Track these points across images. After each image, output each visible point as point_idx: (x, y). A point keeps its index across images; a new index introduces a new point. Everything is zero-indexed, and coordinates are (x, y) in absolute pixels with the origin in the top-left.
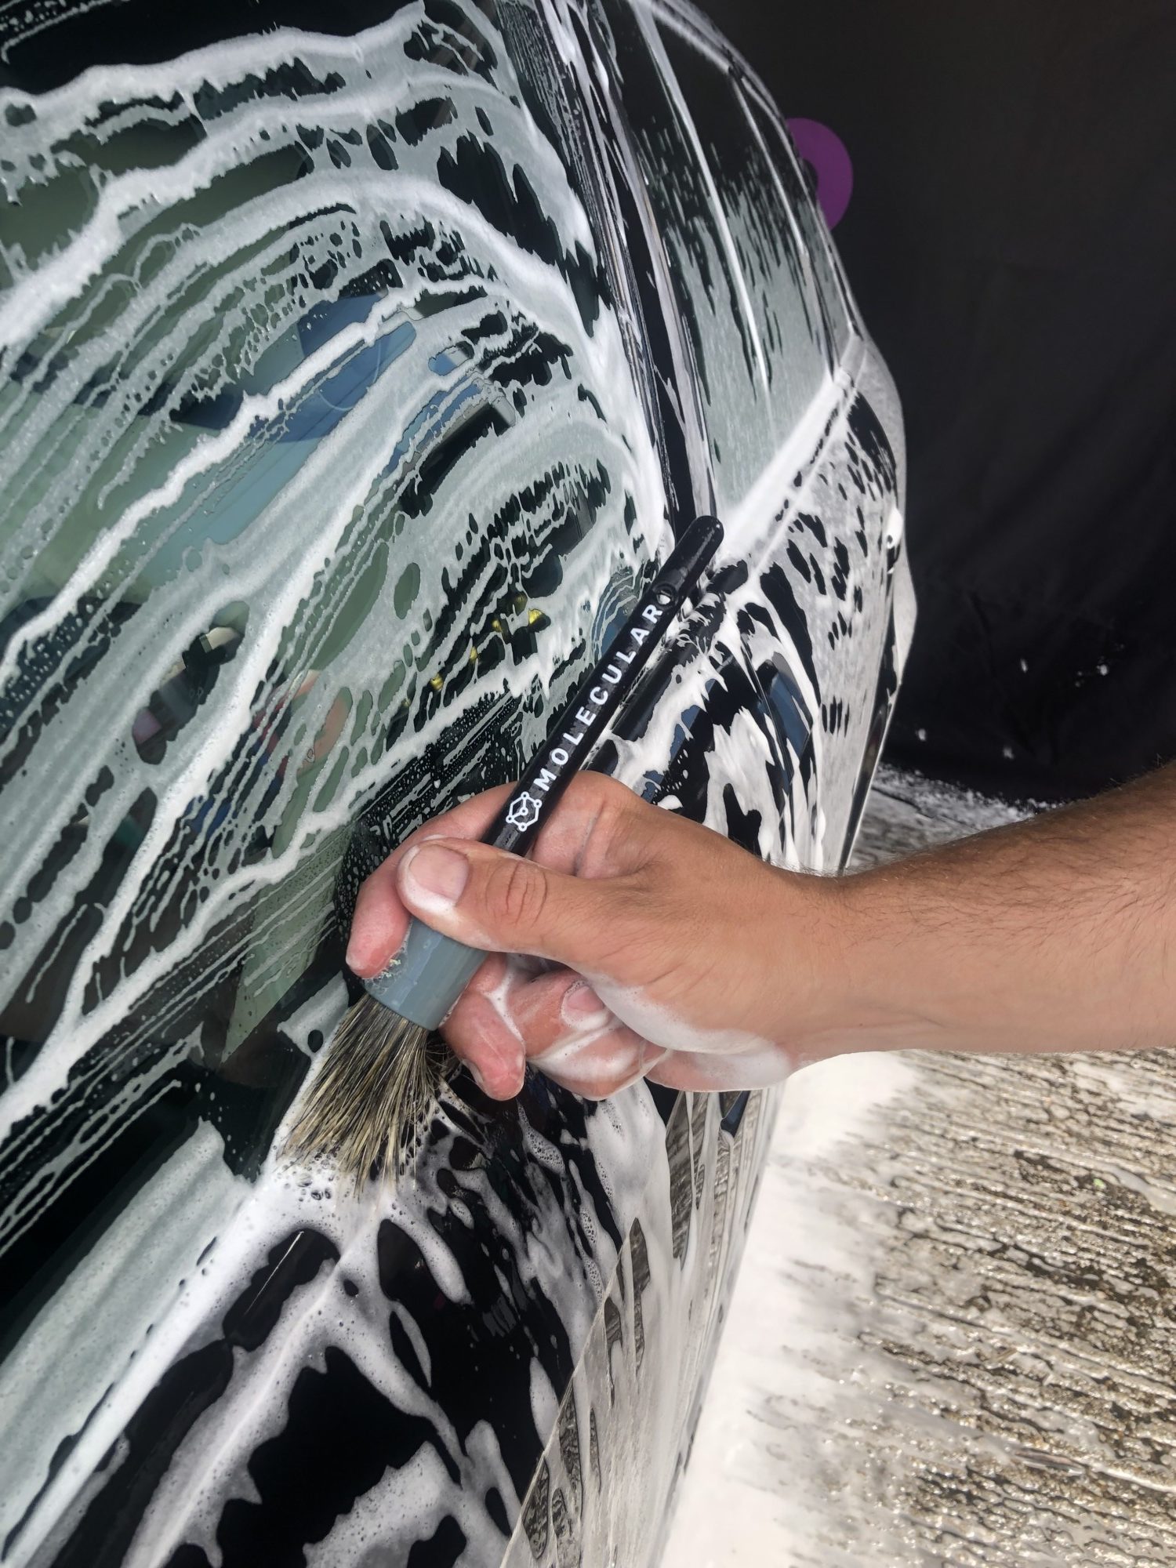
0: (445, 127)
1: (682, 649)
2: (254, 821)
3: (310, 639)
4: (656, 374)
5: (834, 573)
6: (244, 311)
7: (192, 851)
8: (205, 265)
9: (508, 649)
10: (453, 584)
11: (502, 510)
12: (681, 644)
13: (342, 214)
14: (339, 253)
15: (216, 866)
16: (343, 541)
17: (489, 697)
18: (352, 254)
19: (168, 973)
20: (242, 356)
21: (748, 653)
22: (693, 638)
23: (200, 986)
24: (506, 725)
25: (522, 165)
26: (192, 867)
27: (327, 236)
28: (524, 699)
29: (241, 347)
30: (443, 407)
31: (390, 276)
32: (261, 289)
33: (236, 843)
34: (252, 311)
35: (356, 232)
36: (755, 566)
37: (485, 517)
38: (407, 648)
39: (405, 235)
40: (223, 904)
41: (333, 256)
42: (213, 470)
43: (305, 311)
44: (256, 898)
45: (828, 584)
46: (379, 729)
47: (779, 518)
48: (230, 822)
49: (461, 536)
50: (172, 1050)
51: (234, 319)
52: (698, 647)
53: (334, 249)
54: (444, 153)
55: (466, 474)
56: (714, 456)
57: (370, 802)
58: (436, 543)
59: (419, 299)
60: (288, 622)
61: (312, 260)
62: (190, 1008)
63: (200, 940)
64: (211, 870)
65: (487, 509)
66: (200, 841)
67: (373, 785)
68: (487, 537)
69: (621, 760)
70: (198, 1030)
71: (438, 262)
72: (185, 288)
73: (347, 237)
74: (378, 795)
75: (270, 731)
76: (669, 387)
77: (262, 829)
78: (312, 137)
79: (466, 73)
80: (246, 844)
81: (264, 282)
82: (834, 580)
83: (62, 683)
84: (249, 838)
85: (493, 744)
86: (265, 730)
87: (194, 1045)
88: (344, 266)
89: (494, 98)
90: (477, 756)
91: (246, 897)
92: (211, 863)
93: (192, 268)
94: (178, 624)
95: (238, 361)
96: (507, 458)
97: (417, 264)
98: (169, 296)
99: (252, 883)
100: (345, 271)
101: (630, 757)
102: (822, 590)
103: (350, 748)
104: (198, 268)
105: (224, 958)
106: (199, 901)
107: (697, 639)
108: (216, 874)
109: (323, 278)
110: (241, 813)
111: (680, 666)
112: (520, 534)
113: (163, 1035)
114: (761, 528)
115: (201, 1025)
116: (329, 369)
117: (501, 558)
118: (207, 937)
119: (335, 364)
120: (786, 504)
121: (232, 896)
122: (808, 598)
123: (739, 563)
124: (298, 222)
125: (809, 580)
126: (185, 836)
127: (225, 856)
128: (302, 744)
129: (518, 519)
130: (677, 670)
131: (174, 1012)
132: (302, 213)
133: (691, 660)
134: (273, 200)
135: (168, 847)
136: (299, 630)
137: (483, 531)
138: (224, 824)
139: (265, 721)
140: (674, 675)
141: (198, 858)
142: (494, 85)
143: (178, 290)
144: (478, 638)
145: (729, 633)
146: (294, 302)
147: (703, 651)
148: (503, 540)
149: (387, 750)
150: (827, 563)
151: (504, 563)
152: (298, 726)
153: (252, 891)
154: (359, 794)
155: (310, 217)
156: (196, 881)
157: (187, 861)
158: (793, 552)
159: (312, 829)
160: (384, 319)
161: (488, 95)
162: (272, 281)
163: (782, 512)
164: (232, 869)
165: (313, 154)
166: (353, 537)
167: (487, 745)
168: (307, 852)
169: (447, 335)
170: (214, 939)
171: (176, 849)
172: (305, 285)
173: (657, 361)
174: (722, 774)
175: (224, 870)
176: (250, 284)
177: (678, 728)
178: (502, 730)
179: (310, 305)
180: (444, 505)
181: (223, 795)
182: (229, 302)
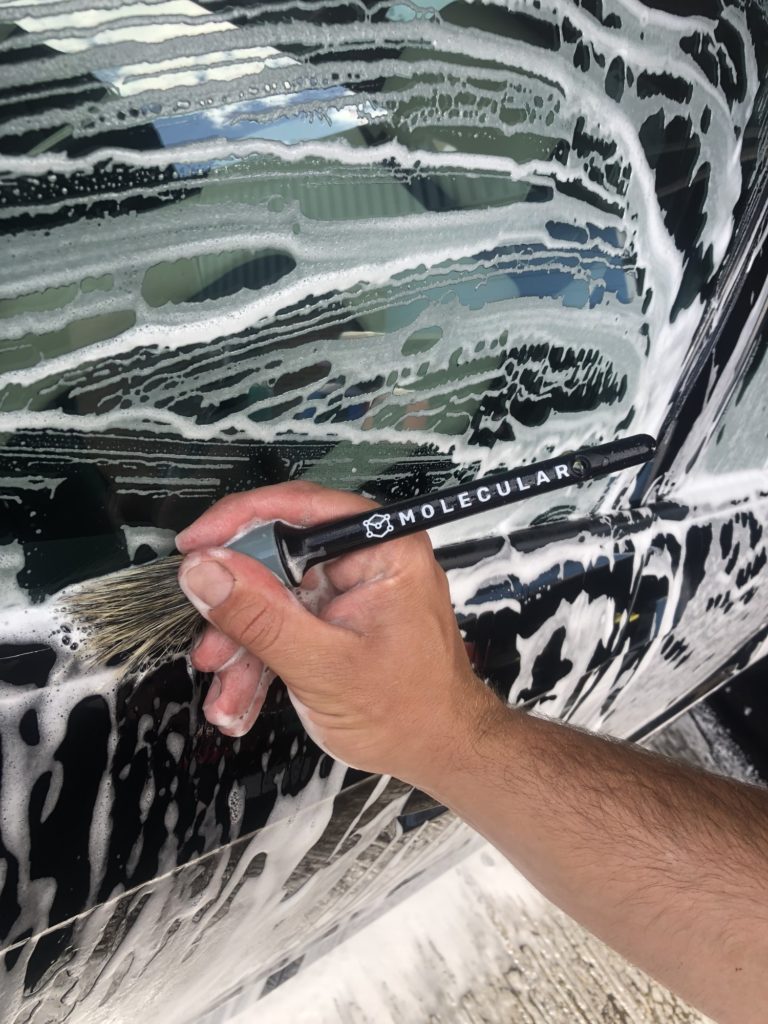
0: (675, 103)
1: (600, 524)
2: (197, 390)
3: (327, 315)
4: (712, 354)
5: (745, 567)
6: (435, 91)
7: (137, 372)
8: (429, 43)
9: (470, 432)
10: (461, 361)
11: (532, 347)
12: (603, 521)
13: (555, 91)
14: (534, 111)
15: (149, 394)
16: (396, 277)
17: (434, 448)
18: (544, 119)
19: (62, 431)
20: (411, 116)
21: (645, 563)
22: (613, 524)
23: (80, 456)
24: (434, 473)
25: (712, 166)
26: (130, 382)
27: (534, 95)
28: (460, 468)
29: (417, 110)
30: (538, 255)
31: (561, 152)
32: (458, 88)
33: (174, 392)
34: (441, 96)
35: (557, 108)
36: (694, 517)
37: (515, 341)
38: (394, 375)
39: (592, 137)
40: (135, 420)
41: (528, 109)
42: (336, 164)
43: (481, 125)
44: (162, 435)
45: (735, 571)
46: (336, 405)
47: (734, 503)
48: (179, 377)
49: (489, 338)
50: (30, 478)
51: (423, 90)
52: (612, 532)
53: (532, 105)
54: (660, 115)
55: (521, 308)
56: (716, 434)
57: (295, 442)
58: (465, 331)
59: (571, 180)
60: (317, 293)
61: (511, 100)
62: (62, 463)
63: (102, 429)
64: (142, 394)
65: (521, 338)
66: (147, 371)
67: (306, 434)
68: (508, 353)
69: (499, 554)
70: (60, 481)
71: (603, 170)
72: (403, 45)
73: (547, 107)
74: (304, 442)
75: (253, 346)
76: (714, 370)
77: (201, 398)
78: (572, 34)
79: (716, 85)
80: (181, 398)
81: (464, 85)
82: (741, 571)
83: (119, 202)
84: (186, 397)
85: (415, 477)
86: (249, 343)
87: (49, 487)
88: (532, 121)
89: (724, 114)
90: (396, 475)
91: (157, 429)
92: (147, 389)
93: (417, 38)
94: (234, 232)
95: (408, 117)
96: (560, 323)
97: (587, 160)
98: (387, 41)
99: (169, 424)
100: (530, 125)
101: (507, 557)
102: (728, 570)
103: (305, 400)
104: (422, 41)
105: (112, 452)
106: (119, 405)
107: (616, 527)
108: (144, 399)
109: (511, 116)
110: (192, 378)
111: (590, 534)
112: (534, 370)
113: (30, 464)
114: (717, 500)
115: (64, 479)
116: (470, 171)
117: (509, 374)
118: (109, 431)
119: (477, 171)
120: (746, 500)
121: (146, 421)
122: (715, 568)
123: (684, 506)
124: (520, 71)
125: (724, 556)
126: (138, 360)
127: (159, 394)
128: (271, 371)
129: (540, 361)
130: (586, 534)
131: (49, 457)
132: (526, 67)
133: (600, 535)
134: (511, 45)
135: (120, 356)
136: (323, 304)
137: (508, 347)
138: (175, 375)
139: (253, 337)
140: (580, 535)
141: (138, 380)
142: (730, 108)
143: (397, 42)
144: (452, 407)
145: (642, 540)
146: (477, 114)
147: (614, 536)
148: (519, 364)
149: (332, 422)
150: (746, 558)
151: (509, 379)
152: (276, 359)
153: (164, 429)
154: (290, 432)
155: (530, 75)
156: (126, 392)
157: (129, 375)
158: (727, 531)
159: (238, 427)
160: (535, 173)
161: (721, 109)
162: (471, 89)
163: (739, 502)
164: (160, 405)
165: (563, 44)
166: (408, 279)
167: (409, 474)
168: (225, 437)
169: (575, 216)
170: (112, 436)
171: (126, 362)
172: (494, 111)
173: (718, 346)
174: (565, 619)
175: (152, 401)
176: (453, 80)
177: (556, 568)
178: (428, 474)
179: (487, 123)
180: (490, 314)
181: (187, 357)
182: (429, 78)
